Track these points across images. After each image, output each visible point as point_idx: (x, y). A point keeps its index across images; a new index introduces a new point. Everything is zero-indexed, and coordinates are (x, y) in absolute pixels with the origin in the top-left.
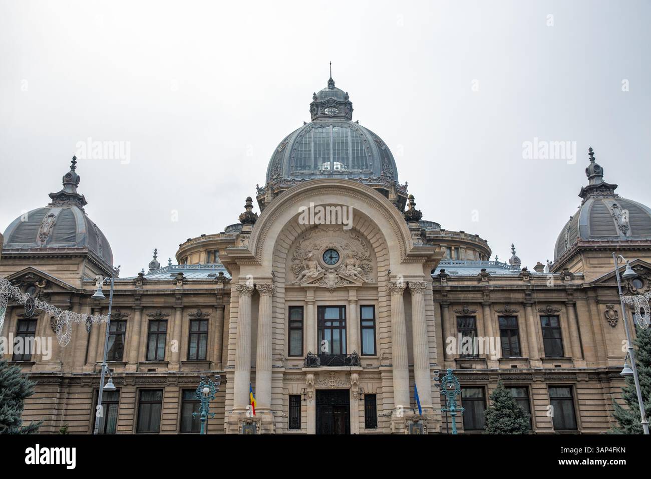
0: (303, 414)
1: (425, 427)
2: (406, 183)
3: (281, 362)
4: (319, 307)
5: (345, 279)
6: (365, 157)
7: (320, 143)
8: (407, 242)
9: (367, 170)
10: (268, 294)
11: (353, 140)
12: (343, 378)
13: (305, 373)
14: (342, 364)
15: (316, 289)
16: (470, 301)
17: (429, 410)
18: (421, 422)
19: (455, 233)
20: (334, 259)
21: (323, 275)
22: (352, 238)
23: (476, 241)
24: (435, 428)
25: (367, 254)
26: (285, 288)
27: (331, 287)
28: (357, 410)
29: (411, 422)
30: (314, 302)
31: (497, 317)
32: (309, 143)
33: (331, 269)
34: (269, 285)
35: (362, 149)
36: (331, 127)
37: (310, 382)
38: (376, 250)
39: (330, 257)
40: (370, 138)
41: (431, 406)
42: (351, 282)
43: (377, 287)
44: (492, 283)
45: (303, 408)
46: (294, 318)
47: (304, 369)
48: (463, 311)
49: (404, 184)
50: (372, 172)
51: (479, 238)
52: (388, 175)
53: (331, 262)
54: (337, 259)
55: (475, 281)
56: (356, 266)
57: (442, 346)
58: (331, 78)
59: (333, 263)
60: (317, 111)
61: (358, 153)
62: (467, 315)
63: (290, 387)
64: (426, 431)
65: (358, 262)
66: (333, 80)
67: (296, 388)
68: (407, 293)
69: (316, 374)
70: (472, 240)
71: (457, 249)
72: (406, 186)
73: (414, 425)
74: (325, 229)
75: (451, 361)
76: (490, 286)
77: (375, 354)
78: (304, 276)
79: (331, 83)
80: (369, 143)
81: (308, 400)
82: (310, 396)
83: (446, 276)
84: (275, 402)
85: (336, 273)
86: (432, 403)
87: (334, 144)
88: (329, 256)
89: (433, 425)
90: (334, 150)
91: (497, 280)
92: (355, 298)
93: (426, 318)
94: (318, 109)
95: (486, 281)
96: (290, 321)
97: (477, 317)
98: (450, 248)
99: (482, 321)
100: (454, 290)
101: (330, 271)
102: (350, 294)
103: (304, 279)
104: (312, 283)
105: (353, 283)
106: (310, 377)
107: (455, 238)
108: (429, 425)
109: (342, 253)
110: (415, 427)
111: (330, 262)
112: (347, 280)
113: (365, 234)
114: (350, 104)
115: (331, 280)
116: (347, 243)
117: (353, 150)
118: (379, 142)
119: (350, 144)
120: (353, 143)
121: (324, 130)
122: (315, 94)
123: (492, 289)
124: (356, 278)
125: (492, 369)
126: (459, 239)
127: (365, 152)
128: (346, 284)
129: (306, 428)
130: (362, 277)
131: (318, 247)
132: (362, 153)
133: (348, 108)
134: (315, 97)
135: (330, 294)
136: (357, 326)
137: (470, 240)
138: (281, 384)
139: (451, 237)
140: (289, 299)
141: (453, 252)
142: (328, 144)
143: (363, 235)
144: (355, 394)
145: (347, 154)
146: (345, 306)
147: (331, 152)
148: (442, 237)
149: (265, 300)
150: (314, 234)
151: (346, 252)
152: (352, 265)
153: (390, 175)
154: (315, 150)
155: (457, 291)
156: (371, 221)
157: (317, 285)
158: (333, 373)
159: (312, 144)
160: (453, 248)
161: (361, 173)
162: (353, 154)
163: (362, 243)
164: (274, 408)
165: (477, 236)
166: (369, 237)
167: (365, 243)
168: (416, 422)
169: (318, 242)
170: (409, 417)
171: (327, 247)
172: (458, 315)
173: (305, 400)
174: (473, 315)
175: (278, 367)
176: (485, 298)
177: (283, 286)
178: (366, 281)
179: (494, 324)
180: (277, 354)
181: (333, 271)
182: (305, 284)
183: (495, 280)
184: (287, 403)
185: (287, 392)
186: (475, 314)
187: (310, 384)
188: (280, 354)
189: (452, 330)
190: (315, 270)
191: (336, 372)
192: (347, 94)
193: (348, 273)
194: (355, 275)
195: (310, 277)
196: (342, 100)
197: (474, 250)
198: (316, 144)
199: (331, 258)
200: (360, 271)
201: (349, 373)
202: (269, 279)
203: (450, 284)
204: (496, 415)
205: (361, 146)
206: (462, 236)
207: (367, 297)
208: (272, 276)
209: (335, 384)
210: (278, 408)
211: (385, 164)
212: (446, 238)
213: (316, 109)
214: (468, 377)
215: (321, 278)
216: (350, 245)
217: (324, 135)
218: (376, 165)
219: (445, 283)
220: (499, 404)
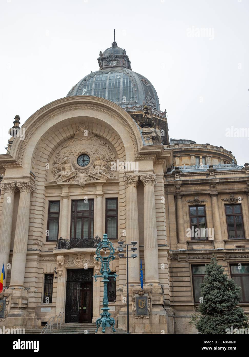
0: (54, 290)
1: (149, 300)
2: (165, 110)
3: (37, 246)
4: (73, 201)
5: (93, 177)
6: (132, 91)
7: (99, 84)
8: (138, 143)
9: (133, 101)
10: (26, 190)
11: (124, 81)
12: (88, 258)
13: (56, 255)
14: (87, 247)
15: (70, 186)
16: (200, 192)
17: (154, 284)
18: (146, 295)
19: (202, 145)
20: (86, 162)
21: (75, 175)
22: (101, 145)
23: (220, 151)
24: (159, 301)
25: (113, 157)
26: (46, 187)
27: (82, 184)
28: (98, 286)
29: (137, 295)
30: (68, 197)
31: (223, 205)
32: (91, 85)
33: (82, 169)
34: (26, 183)
35: (130, 86)
36: (110, 73)
37: (60, 262)
38: (118, 153)
39: (82, 161)
40: (137, 78)
41: (158, 281)
42: (97, 179)
43: (119, 183)
44: (218, 177)
45: (54, 285)
46: (52, 210)
47: (55, 252)
48: (194, 201)
49: (164, 111)
50: (137, 103)
51: (223, 149)
52: (150, 104)
53: (84, 165)
54: (88, 161)
55: (204, 175)
56: (102, 166)
57: (175, 230)
58: (115, 41)
59: (85, 165)
60: (102, 64)
61: (127, 90)
62: (197, 204)
63: (44, 267)
64: (151, 303)
65: (103, 163)
66: (116, 42)
67: (49, 268)
68: (140, 185)
69: (66, 255)
70: (216, 151)
71: (204, 158)
72: (165, 112)
73: (139, 298)
74: (79, 139)
75: (183, 243)
76: (216, 179)
77: (117, 238)
78: (60, 176)
79: (114, 44)
80: (136, 82)
81: (58, 278)
82: (60, 274)
83: (179, 172)
84: (28, 280)
85: (86, 172)
86: (159, 279)
87: (110, 84)
88: (82, 159)
89: (157, 298)
90: (109, 88)
91: (223, 174)
92: (101, 192)
93: (156, 206)
94: (103, 63)
95: (213, 175)
96: (49, 213)
97: (207, 206)
98: (198, 157)
99: (210, 209)
100: (185, 184)
101: (81, 171)
102: (97, 190)
103: (60, 178)
104: (66, 181)
105: (99, 180)
106: (60, 258)
107: (202, 149)
108: (153, 298)
109: (92, 157)
110: (141, 300)
111: (82, 164)
112: (95, 178)
113: (110, 140)
114: (127, 57)
115: (82, 179)
116: (97, 149)
117: (123, 87)
118: (145, 81)
119: (121, 84)
120: (124, 83)
121: (104, 75)
122: (101, 52)
123: (218, 181)
124: (101, 175)
125: (218, 249)
126: (206, 149)
127: (132, 89)
128: (93, 181)
129: (56, 302)
130: (106, 175)
131: (74, 153)
132: (130, 89)
133: (125, 60)
134: (101, 54)
135: (81, 190)
136: (103, 215)
137: (215, 150)
138: (35, 264)
139: (199, 149)
140: (48, 195)
141: (201, 160)
142: (105, 84)
143: (109, 142)
144: (97, 271)
145: (119, 90)
146: (93, 200)
147: (107, 90)
148: (192, 148)
149: (25, 195)
150: (71, 143)
151: (95, 155)
152: (99, 165)
153: (152, 105)
154: (95, 89)
155: (188, 184)
156: (113, 129)
157: (70, 182)
158: (79, 255)
159: (93, 85)
160: (201, 157)
161: (128, 104)
162: (123, 90)
163: (108, 149)
164: (28, 285)
165: (222, 148)
166: (113, 143)
167: (111, 148)
168: (141, 295)
169: (73, 149)
170: (136, 291)
171: (80, 152)
172: (190, 204)
173: (56, 278)
174: (202, 204)
175: (33, 250)
176: (212, 189)
177: (43, 184)
178: (109, 177)
179: (221, 211)
180: (34, 240)
181: (83, 171)
182: (61, 182)
183: (221, 174)
184: (42, 281)
185: (42, 271)
186: (204, 203)
187: (60, 264)
188: (37, 240)
189: (185, 217)
190: (70, 171)
191: (82, 253)
192: (124, 50)
193: (95, 172)
194: (100, 173)
195: (64, 176)
196: (121, 55)
197: (219, 159)
198: (96, 85)
199: (84, 161)
200: (104, 170)
201: (92, 254)
202: (27, 178)
203: (182, 178)
204: (208, 288)
205: (130, 84)
206: (208, 147)
207: (111, 192)
208: (30, 175)
209: (81, 264)
210: (32, 285)
211: (148, 97)
212: (194, 149)
213: (102, 62)
214: (196, 256)
215: (74, 177)
216: (99, 150)
217: (103, 78)
218: (140, 97)
219: (178, 178)
220: (210, 278)
